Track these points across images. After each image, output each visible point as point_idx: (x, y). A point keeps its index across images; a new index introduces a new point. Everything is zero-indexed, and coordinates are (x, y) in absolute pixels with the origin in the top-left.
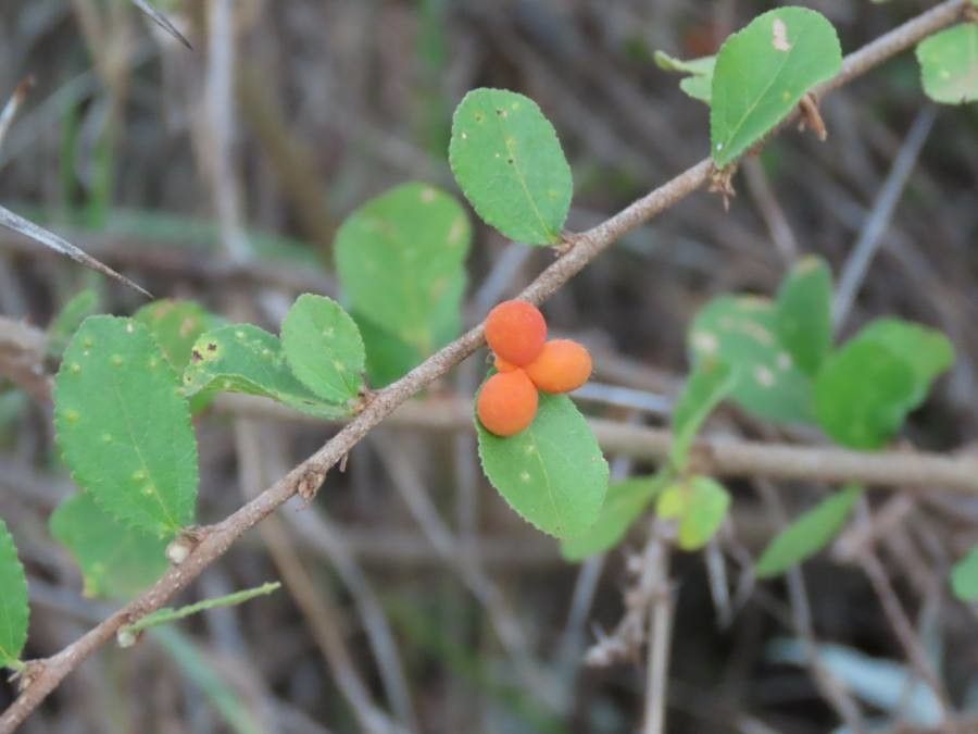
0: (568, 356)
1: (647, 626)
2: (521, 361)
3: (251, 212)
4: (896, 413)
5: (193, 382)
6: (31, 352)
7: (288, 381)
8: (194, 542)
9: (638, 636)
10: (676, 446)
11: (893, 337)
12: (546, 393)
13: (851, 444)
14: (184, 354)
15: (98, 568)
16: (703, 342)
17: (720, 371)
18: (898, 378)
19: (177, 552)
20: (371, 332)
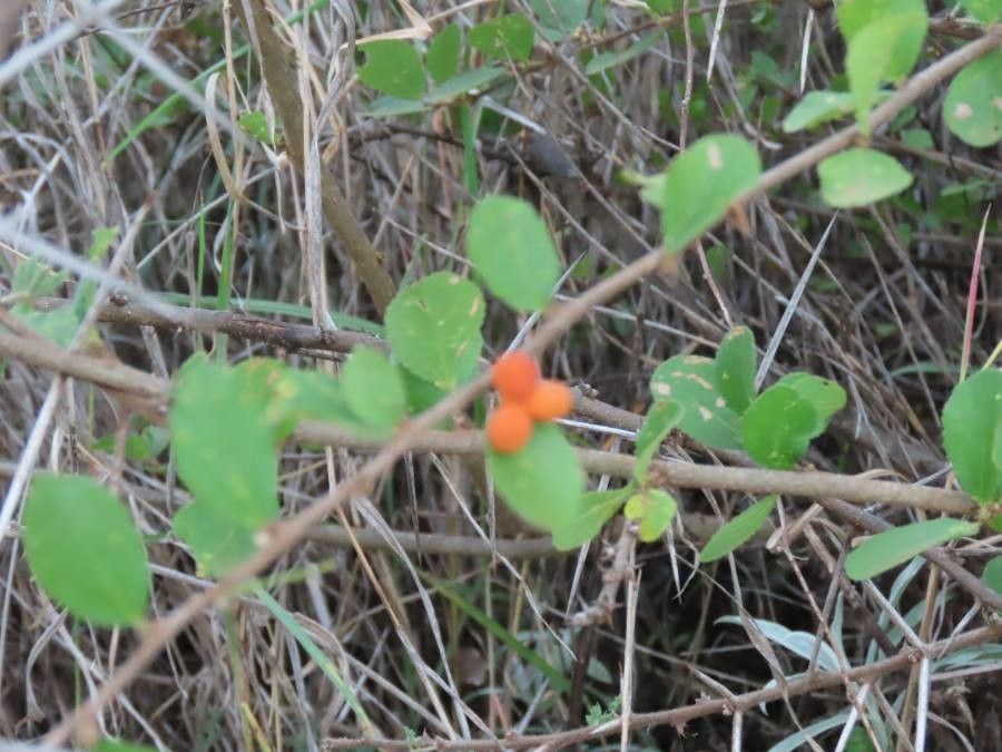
0: (555, 395)
1: (621, 595)
2: (520, 396)
3: (337, 299)
4: (804, 441)
5: (273, 414)
6: (157, 395)
7: (346, 412)
8: (273, 531)
9: (612, 604)
10: (638, 466)
11: (802, 384)
12: (538, 422)
13: (771, 465)
14: (268, 394)
15: (207, 556)
16: (660, 388)
17: (672, 410)
18: (805, 415)
19: (262, 540)
20: (411, 380)
